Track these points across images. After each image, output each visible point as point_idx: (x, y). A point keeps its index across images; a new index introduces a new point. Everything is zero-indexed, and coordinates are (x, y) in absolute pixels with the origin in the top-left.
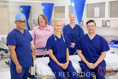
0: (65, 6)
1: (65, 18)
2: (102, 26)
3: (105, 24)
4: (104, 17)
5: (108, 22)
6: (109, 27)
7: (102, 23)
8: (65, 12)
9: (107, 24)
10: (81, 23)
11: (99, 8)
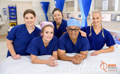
0: (74, 1)
1: (74, 11)
3: (114, 18)
5: (118, 17)
7: (111, 17)
8: (74, 6)
9: (117, 18)
10: (89, 17)
11: (108, 1)
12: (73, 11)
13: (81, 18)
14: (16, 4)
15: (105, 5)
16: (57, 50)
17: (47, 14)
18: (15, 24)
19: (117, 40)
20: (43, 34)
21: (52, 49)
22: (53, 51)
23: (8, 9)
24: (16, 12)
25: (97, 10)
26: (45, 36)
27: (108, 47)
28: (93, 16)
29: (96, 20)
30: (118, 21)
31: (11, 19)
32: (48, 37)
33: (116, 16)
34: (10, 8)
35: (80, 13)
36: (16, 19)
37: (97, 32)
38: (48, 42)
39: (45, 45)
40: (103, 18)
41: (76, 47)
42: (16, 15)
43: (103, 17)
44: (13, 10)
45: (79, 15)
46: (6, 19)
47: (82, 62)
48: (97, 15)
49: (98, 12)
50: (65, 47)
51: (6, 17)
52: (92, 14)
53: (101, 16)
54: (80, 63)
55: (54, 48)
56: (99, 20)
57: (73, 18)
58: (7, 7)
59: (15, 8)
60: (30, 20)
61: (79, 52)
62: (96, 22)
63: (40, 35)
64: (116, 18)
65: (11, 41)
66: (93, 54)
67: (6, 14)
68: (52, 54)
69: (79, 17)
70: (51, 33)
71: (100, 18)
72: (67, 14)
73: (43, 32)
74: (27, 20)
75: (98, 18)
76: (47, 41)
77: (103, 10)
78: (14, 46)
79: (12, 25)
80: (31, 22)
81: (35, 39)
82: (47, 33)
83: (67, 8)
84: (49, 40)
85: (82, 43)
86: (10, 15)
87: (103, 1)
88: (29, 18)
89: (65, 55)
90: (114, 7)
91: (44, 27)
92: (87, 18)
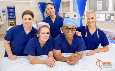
2: (104, 20)
3: (108, 18)
4: (108, 10)
5: (111, 16)
6: (113, 21)
7: (105, 17)
10: (84, 16)
11: (102, 1)
12: (69, 11)
13: (77, 18)
14: (14, 5)
15: (99, 5)
16: (53, 50)
17: (44, 14)
18: (14, 24)
19: (111, 39)
20: (39, 35)
22: (49, 51)
23: (7, 10)
24: (14, 13)
25: (91, 11)
26: (42, 37)
27: (103, 47)
28: (87, 16)
29: (91, 20)
30: (111, 21)
31: (10, 19)
32: (44, 37)
33: (110, 15)
34: (9, 9)
35: (75, 13)
36: (15, 19)
37: (92, 32)
38: (44, 43)
39: (41, 45)
40: (98, 18)
41: (72, 47)
42: (15, 15)
43: (97, 16)
44: (12, 10)
45: (74, 15)
46: (5, 19)
47: (77, 63)
48: (92, 15)
49: (92, 12)
50: (61, 47)
51: (5, 18)
52: (86, 14)
53: (95, 16)
54: (75, 64)
55: (49, 48)
56: (94, 20)
58: (6, 8)
59: (14, 9)
61: (74, 52)
62: (91, 22)
63: (36, 36)
64: (110, 18)
65: (9, 42)
66: (88, 54)
67: (5, 14)
68: (48, 55)
69: (74, 17)
70: (47, 33)
71: (94, 18)
72: (63, 14)
73: (39, 33)
74: (25, 21)
76: (43, 41)
77: (97, 10)
78: (11, 46)
79: (11, 25)
80: (29, 23)
81: (31, 39)
82: (43, 33)
83: (63, 8)
84: (46, 40)
86: (9, 15)
87: (97, 2)
88: (27, 19)
89: (60, 55)
90: (108, 7)
91: (40, 27)
92: (82, 18)
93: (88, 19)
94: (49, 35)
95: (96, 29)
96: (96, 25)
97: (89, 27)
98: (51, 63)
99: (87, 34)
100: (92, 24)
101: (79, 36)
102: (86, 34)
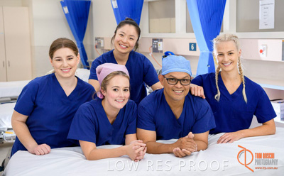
8: (174, 16)
13: (197, 53)
15: (267, 12)
16: (136, 132)
21: (123, 128)
22: (126, 133)
26: (112, 97)
28: (218, 48)
29: (227, 58)
39: (109, 118)
41: (182, 123)
45: (190, 44)
49: (229, 40)
50: (155, 123)
55: (128, 126)
56: (233, 57)
57: (172, 54)
60: (66, 63)
62: (226, 62)
69: (190, 49)
72: (154, 40)
73: (105, 89)
75: (230, 53)
80: (69, 67)
82: (115, 90)
85: (196, 112)
88: (64, 59)
89: (155, 142)
91: (108, 76)
93: (221, 54)
94: (128, 94)
95: (241, 78)
96: (240, 70)
97: (223, 75)
98: (137, 151)
99: (219, 94)
100: (230, 68)
101: (198, 97)
102: (217, 93)
